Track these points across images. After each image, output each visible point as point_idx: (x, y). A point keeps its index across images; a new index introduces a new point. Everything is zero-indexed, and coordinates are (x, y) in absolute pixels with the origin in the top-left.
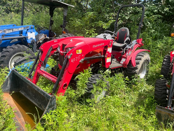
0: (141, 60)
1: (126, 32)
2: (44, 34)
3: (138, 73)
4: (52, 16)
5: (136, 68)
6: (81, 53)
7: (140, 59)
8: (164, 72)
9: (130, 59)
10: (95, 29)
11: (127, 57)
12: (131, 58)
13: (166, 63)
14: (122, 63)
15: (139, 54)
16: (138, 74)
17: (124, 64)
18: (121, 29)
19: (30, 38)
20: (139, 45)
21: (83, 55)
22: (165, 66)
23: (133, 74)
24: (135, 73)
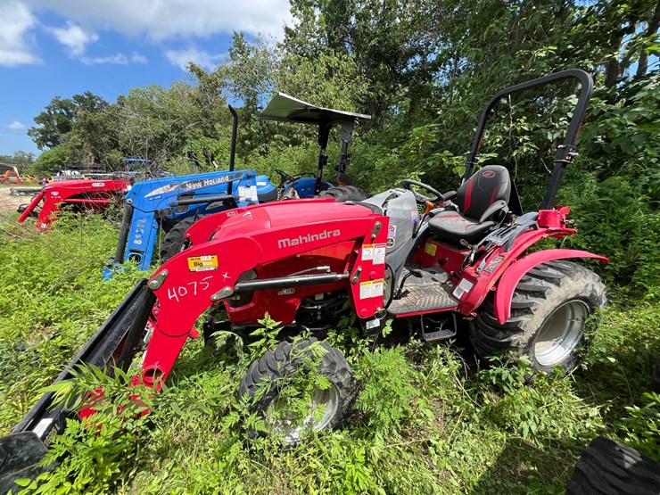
0: (544, 298)
1: (495, 181)
3: (525, 348)
5: (516, 329)
6: (212, 269)
7: (540, 294)
9: (490, 287)
11: (479, 279)
12: (496, 285)
14: (459, 298)
15: (538, 269)
16: (521, 351)
17: (465, 303)
19: (245, 199)
20: (547, 232)
21: (225, 276)
23: (500, 348)
24: (507, 346)
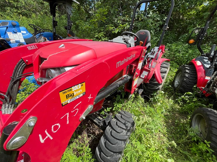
1: (146, 36)
2: (43, 37)
4: (54, 16)
7: (165, 72)
8: (185, 85)
9: (153, 73)
10: (105, 33)
11: (151, 70)
12: (155, 71)
13: (189, 75)
14: (143, 78)
15: (162, 65)
17: (146, 79)
18: (140, 32)
19: (14, 41)
21: (90, 97)
22: (188, 79)
23: (155, 91)
24: (158, 89)
